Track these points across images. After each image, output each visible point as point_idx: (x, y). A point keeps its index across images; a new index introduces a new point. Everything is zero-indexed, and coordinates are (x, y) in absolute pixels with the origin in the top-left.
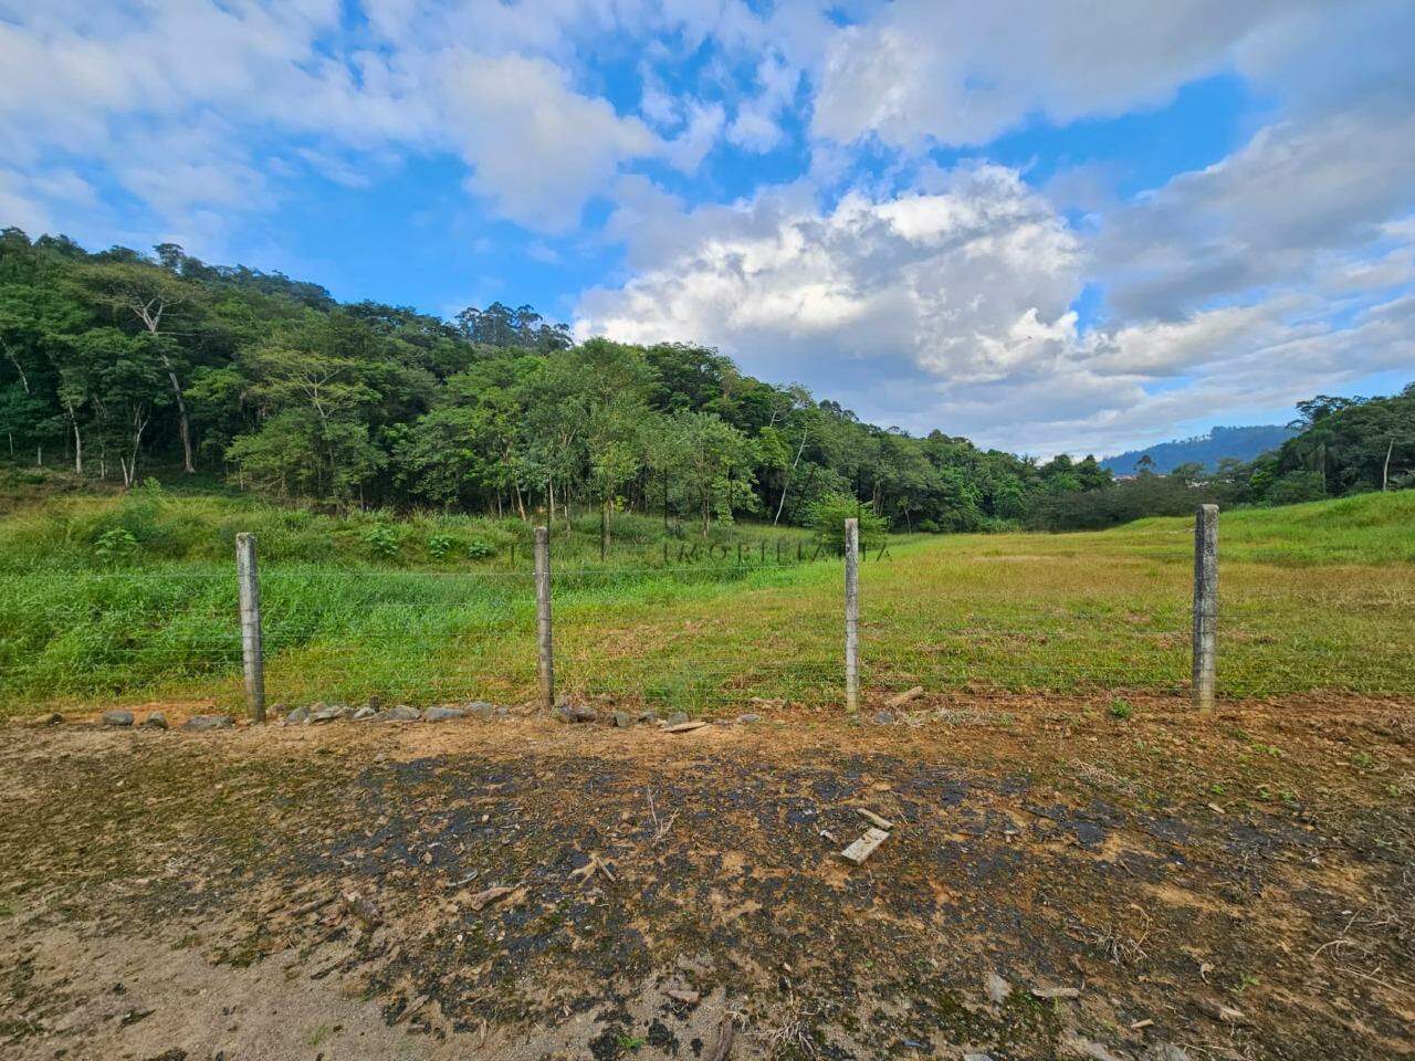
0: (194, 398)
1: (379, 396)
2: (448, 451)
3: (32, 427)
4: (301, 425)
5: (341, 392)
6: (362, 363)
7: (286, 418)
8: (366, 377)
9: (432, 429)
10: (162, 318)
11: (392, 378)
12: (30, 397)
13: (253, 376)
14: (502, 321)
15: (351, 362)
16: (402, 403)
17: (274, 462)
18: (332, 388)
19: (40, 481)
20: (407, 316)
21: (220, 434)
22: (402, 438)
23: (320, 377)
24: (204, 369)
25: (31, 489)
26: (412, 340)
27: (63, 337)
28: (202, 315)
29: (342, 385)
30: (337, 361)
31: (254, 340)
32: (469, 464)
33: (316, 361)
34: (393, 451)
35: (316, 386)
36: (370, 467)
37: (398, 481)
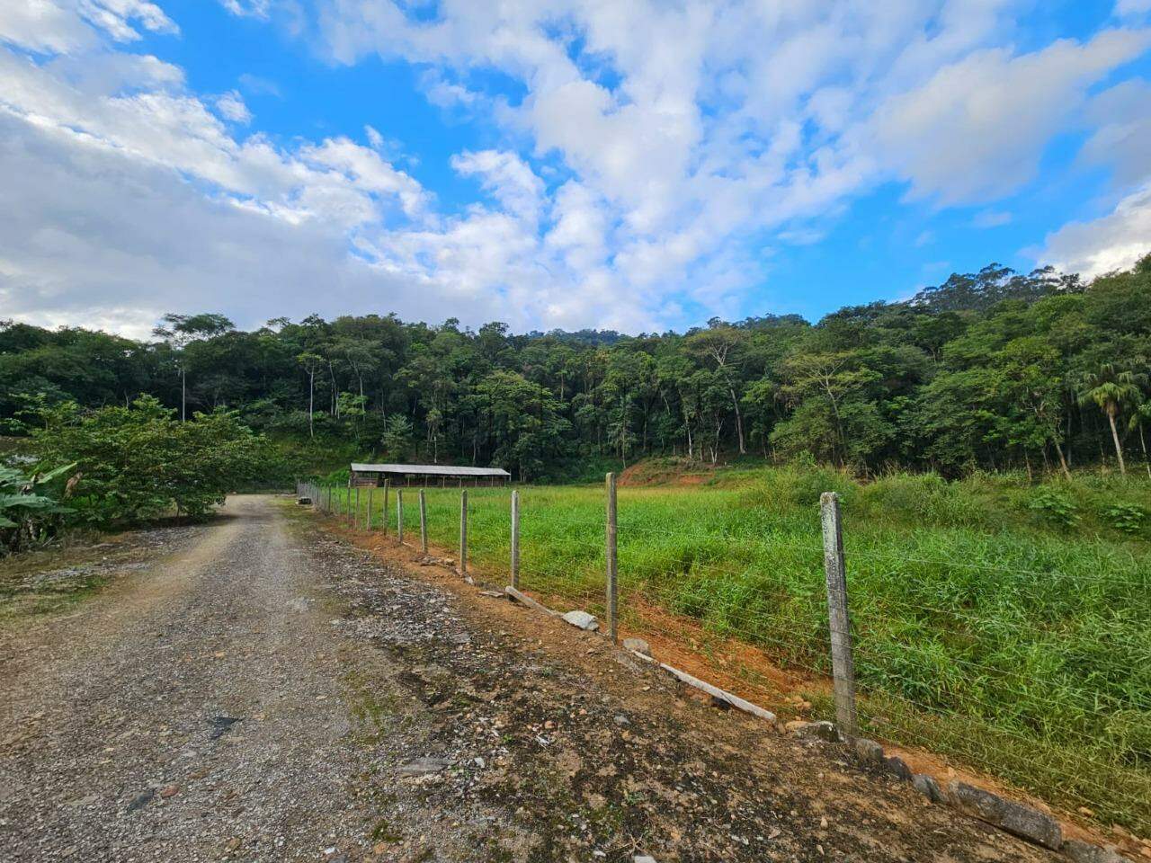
0: (747, 402)
1: (880, 375)
2: (961, 414)
3: (673, 433)
4: (820, 409)
5: (848, 378)
6: (861, 351)
7: (809, 406)
8: (865, 362)
9: (937, 397)
10: (727, 356)
11: (888, 358)
12: (671, 417)
13: (779, 380)
14: (964, 287)
15: (852, 353)
16: (898, 378)
17: (804, 440)
18: (840, 376)
19: (676, 464)
20: (877, 310)
21: (761, 425)
22: (903, 409)
23: (830, 369)
24: (750, 383)
25: (671, 469)
26: (889, 325)
27: (685, 379)
28: (746, 348)
29: (847, 372)
30: (841, 355)
31: (778, 356)
32: (987, 426)
33: (826, 358)
34: (899, 421)
35: (827, 377)
36: (879, 437)
37: (906, 449)
